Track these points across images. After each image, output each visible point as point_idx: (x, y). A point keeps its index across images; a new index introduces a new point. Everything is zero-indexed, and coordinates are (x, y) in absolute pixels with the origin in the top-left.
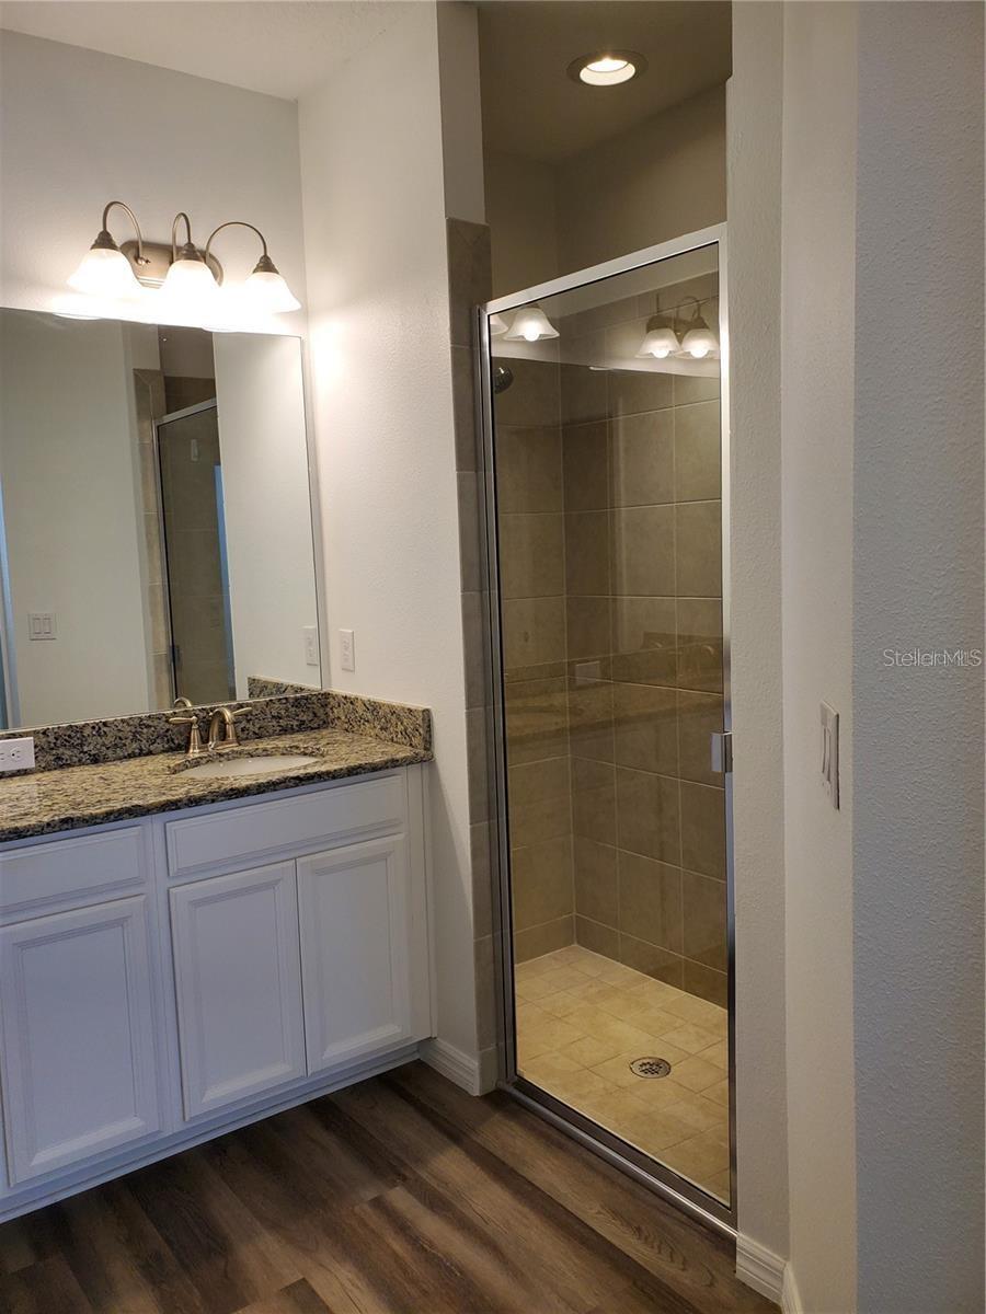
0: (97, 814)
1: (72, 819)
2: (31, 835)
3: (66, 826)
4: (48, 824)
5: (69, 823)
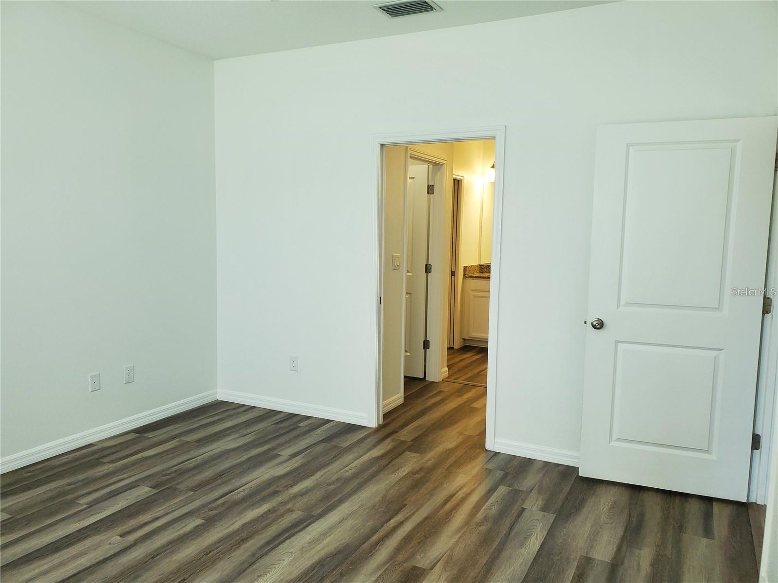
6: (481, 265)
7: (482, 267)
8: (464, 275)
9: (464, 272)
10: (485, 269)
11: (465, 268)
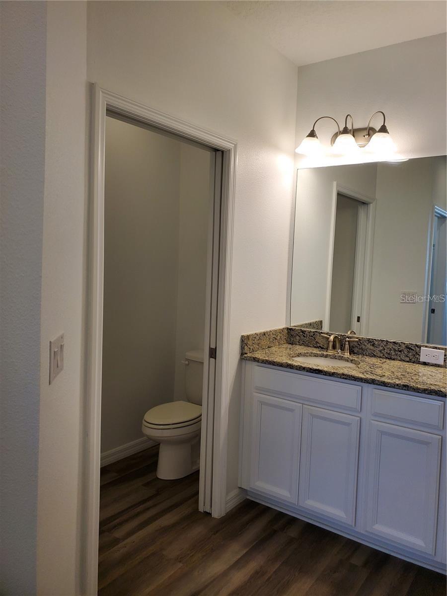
0: (420, 388)
1: (408, 386)
2: (389, 387)
3: (404, 388)
4: (397, 385)
5: (406, 387)
6: (289, 330)
7: (292, 333)
8: (242, 354)
9: (242, 348)
10: (298, 338)
11: (244, 340)
